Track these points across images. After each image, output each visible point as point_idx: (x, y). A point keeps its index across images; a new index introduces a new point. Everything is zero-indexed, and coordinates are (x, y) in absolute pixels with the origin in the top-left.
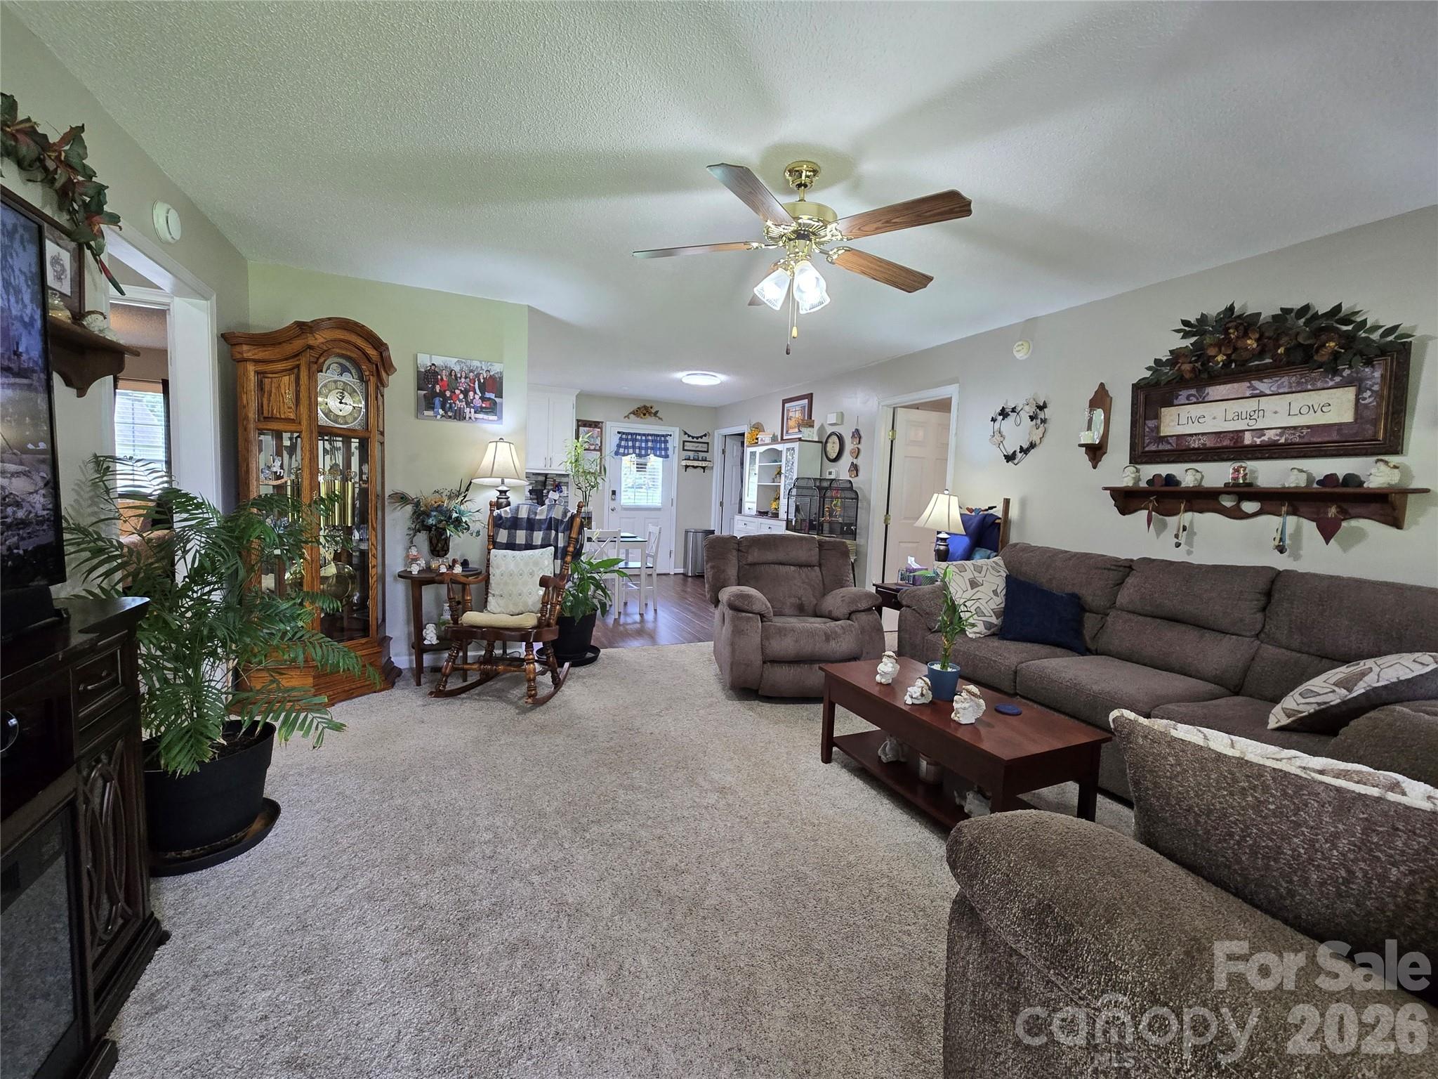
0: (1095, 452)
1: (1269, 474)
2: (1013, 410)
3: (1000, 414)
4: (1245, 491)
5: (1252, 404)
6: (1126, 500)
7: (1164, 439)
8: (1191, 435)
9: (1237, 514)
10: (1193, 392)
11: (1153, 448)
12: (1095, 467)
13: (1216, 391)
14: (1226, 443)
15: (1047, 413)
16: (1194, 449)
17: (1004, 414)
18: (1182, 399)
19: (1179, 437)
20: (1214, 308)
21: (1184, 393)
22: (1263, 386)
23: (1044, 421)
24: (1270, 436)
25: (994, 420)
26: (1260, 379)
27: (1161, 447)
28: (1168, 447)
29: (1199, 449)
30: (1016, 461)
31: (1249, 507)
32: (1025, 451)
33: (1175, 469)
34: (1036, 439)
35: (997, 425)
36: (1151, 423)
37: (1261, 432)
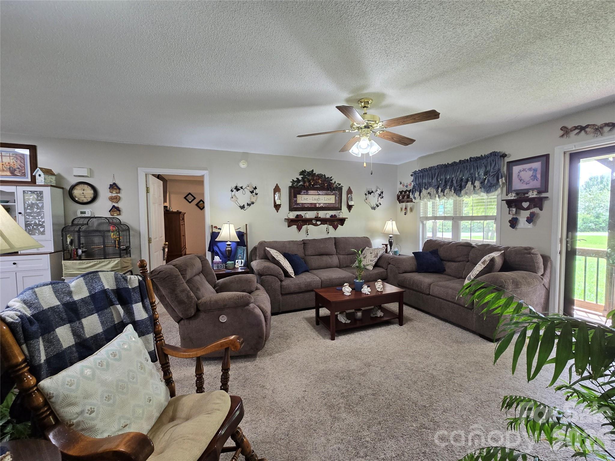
0: (277, 207)
1: (322, 214)
2: (242, 188)
3: (235, 189)
4: (317, 219)
5: (317, 197)
6: (291, 222)
7: (298, 204)
8: (305, 203)
9: (316, 225)
10: (305, 191)
11: (296, 206)
12: (277, 212)
13: (311, 192)
14: (313, 206)
15: (256, 191)
16: (306, 207)
17: (237, 189)
18: (302, 193)
19: (302, 204)
20: (309, 170)
21: (303, 191)
22: (320, 192)
23: (256, 194)
24: (322, 205)
25: (232, 191)
26: (319, 191)
27: (298, 206)
28: (300, 206)
29: (307, 207)
30: (245, 209)
31: (319, 223)
32: (249, 205)
33: (302, 213)
34: (253, 200)
35: (233, 193)
36: (295, 199)
37: (320, 204)
